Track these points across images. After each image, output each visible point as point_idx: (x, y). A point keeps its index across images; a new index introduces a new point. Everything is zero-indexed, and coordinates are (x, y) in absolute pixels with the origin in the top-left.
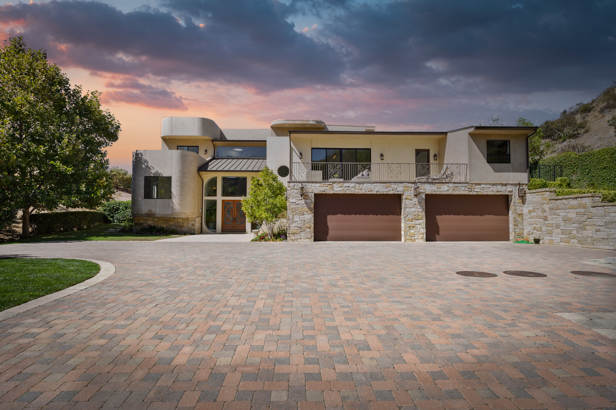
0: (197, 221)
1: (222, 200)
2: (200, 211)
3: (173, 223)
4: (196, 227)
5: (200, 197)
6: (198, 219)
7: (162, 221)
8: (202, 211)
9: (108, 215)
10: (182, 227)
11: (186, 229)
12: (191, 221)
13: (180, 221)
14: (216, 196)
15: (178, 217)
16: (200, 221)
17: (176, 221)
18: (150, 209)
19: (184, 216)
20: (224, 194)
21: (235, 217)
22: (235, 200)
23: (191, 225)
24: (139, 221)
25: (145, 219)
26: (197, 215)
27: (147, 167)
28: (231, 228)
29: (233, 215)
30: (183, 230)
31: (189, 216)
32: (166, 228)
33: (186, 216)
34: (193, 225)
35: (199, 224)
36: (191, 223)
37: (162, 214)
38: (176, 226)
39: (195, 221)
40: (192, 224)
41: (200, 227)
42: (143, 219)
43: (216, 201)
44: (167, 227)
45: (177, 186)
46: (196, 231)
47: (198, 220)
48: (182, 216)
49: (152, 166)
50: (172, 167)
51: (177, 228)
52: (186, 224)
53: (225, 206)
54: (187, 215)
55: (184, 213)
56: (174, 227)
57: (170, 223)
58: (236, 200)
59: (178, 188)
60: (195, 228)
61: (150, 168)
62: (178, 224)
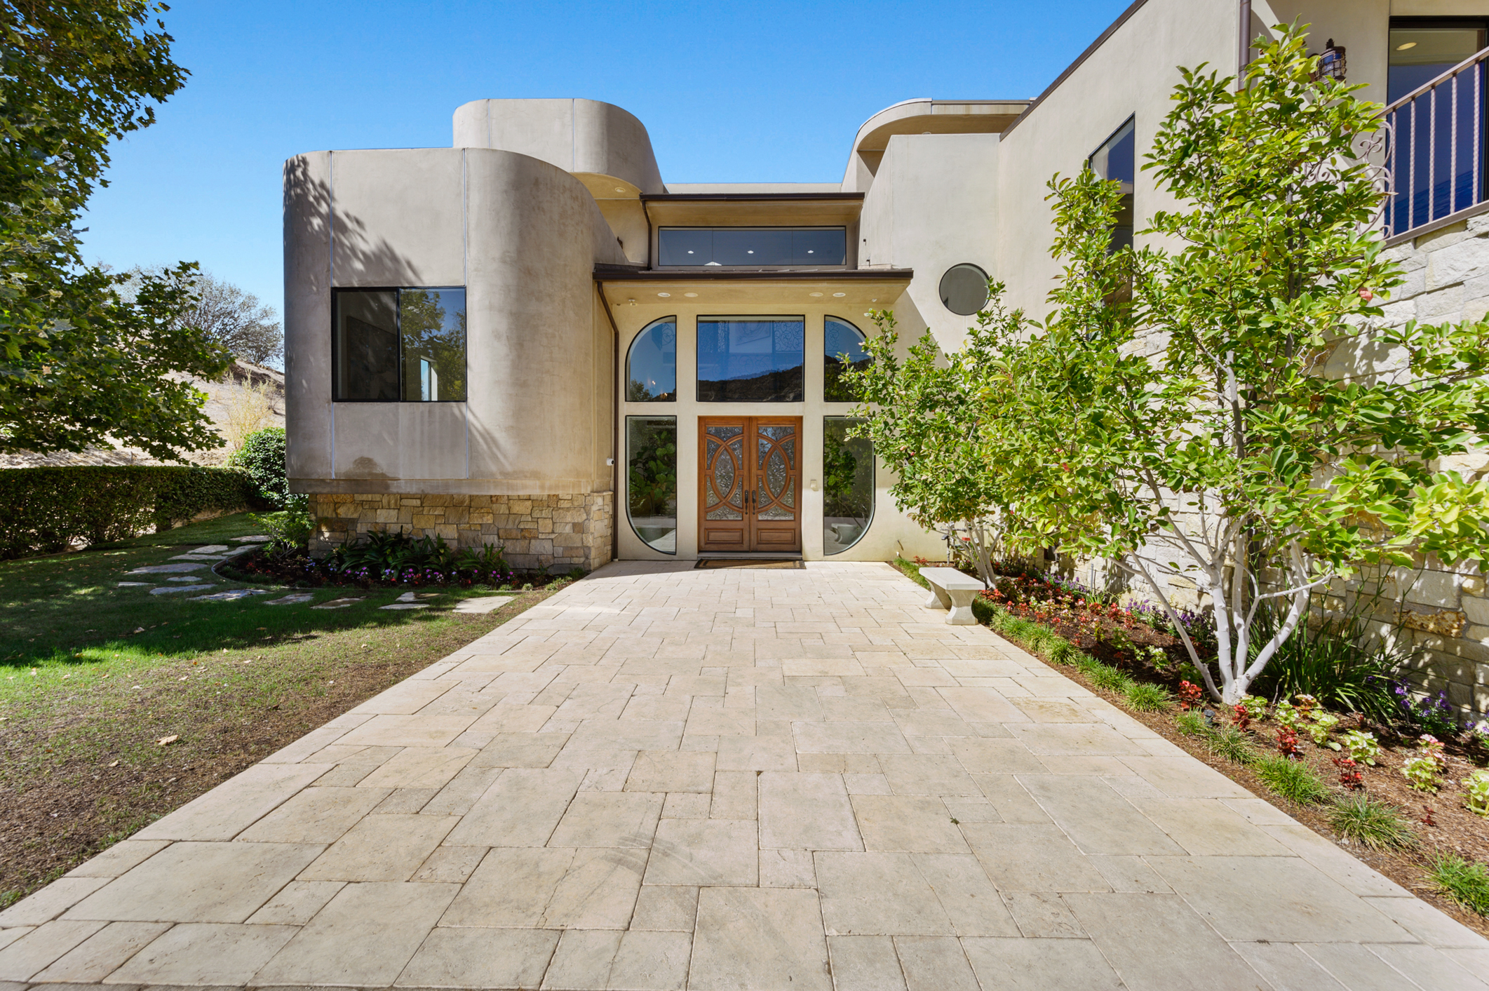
0: (595, 508)
1: (700, 418)
2: (609, 462)
3: (488, 519)
4: (591, 538)
5: (608, 404)
6: (599, 501)
7: (438, 511)
8: (615, 462)
9: (263, 480)
10: (528, 536)
11: (548, 547)
12: (568, 509)
13: (518, 508)
14: (675, 400)
15: (506, 493)
16: (609, 509)
17: (503, 509)
18: (366, 455)
19: (533, 489)
20: (708, 391)
21: (754, 488)
22: (750, 419)
23: (568, 529)
24: (335, 510)
25: (362, 503)
26: (597, 484)
27: (332, 220)
28: (735, 536)
29: (746, 483)
30: (532, 551)
31: (557, 487)
32: (459, 540)
33: (542, 487)
34: (579, 528)
35: (606, 522)
36: (569, 519)
37: (424, 481)
38: (501, 532)
39: (586, 509)
40: (574, 525)
41: (609, 531)
42: (353, 502)
43: (675, 423)
44: (460, 535)
45: (497, 336)
46: (593, 554)
47: (600, 503)
48: (524, 487)
49: (352, 213)
50: (466, 241)
51: (508, 544)
52: (545, 526)
53: (709, 442)
54: (547, 484)
55: (536, 475)
56: (491, 539)
57: (476, 519)
58: (757, 418)
59: (502, 349)
60: (590, 541)
61: (343, 228)
62: (510, 526)
